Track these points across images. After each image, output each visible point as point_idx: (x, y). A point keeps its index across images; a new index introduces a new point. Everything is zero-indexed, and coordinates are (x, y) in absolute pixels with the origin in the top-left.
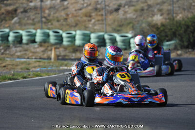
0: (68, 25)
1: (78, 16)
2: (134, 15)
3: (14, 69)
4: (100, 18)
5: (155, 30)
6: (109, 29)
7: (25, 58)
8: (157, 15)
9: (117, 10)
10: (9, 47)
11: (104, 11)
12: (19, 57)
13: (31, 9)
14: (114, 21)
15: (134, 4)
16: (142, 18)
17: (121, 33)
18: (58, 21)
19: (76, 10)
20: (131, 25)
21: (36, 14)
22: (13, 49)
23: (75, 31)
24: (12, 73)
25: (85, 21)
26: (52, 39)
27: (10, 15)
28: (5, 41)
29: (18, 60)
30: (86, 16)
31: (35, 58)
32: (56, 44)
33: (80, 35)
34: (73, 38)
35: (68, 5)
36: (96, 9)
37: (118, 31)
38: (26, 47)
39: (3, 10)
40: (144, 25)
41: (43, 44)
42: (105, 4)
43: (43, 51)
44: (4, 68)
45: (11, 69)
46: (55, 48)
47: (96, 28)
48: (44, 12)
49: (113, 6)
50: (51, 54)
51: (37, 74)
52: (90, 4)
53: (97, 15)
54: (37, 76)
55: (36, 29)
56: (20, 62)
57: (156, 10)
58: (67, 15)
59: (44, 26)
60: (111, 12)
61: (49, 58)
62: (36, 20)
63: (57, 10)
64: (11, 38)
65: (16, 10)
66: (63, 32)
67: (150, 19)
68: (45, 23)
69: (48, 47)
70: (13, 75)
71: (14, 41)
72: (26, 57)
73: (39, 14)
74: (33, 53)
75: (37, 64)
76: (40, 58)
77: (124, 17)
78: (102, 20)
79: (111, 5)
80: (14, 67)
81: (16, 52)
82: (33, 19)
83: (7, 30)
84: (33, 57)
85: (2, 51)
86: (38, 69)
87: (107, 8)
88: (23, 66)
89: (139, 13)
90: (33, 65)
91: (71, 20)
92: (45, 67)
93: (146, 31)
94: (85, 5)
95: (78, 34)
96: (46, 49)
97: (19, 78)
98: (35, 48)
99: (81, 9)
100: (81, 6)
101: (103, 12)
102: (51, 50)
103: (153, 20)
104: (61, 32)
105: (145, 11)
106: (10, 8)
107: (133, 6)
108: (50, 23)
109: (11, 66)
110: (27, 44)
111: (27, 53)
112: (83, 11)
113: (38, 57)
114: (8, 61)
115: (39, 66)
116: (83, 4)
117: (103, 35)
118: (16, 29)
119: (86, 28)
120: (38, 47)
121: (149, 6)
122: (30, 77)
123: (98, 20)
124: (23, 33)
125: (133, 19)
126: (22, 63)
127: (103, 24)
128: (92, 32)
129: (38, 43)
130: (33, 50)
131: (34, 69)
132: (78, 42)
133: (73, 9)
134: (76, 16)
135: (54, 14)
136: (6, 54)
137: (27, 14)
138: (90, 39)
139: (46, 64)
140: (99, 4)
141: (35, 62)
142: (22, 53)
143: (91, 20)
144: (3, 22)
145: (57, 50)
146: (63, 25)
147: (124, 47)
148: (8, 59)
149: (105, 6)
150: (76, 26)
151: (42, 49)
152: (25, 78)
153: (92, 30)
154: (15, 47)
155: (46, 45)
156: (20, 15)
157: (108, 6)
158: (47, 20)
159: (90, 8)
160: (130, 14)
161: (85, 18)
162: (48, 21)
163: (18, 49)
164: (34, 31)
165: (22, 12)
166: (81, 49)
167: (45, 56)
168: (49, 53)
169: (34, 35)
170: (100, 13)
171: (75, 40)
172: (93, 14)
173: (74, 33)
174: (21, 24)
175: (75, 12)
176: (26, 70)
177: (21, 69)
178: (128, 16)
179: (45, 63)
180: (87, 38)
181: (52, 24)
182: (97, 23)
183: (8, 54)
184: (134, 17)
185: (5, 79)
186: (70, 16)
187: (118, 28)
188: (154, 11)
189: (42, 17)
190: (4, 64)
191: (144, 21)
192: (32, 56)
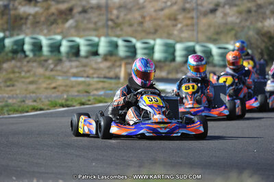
0: (144, 31)
1: (159, 19)
2: (238, 18)
3: (68, 91)
4: (189, 22)
5: (266, 40)
6: (201, 37)
7: (82, 77)
8: (270, 18)
9: (213, 11)
10: (60, 61)
11: (195, 12)
12: (75, 75)
13: (92, 8)
14: (210, 26)
15: (237, 3)
16: (248, 23)
17: (218, 43)
18: (131, 25)
19: (155, 11)
20: (233, 32)
21: (100, 15)
22: (67, 64)
23: (154, 40)
24: (65, 96)
25: (168, 26)
26: (122, 51)
27: (64, 16)
28: (56, 53)
29: (73, 79)
30: (170, 19)
31: (98, 77)
32: (127, 57)
33: (161, 45)
34: (151, 50)
35: (146, 4)
36: (184, 10)
37: (214, 41)
38: (84, 61)
39: (53, 10)
40: (251, 33)
41: (109, 57)
42: (196, 3)
43: (109, 68)
44: (54, 90)
45: (63, 92)
46: (126, 64)
47: (183, 35)
48: (111, 12)
49: (208, 5)
50: (120, 71)
51: (100, 98)
52: (176, 3)
53: (185, 18)
54: (101, 102)
55: (99, 37)
56: (76, 82)
57: (268, 12)
58: (143, 17)
59: (110, 32)
60: (205, 14)
61: (117, 77)
62: (100, 24)
63: (130, 10)
64: (63, 49)
65: (71, 10)
66: (138, 40)
67: (259, 25)
68: (112, 28)
69: (115, 61)
70: (67, 100)
71: (68, 53)
72: (85, 75)
73: (103, 15)
74: (95, 69)
75: (100, 85)
76: (105, 77)
77: (224, 21)
78: (193, 25)
79: (205, 4)
80: (68, 89)
81: (71, 67)
82: (95, 23)
83: (58, 37)
84: (95, 76)
85: (52, 66)
86: (102, 93)
87: (200, 8)
88: (81, 88)
89: (244, 16)
90: (94, 87)
91: (148, 25)
92: (111, 90)
93: (253, 41)
94: (169, 3)
95: (159, 45)
96: (113, 65)
97: (75, 104)
98: (97, 63)
99: (162, 9)
100: (163, 5)
101: (194, 14)
102: (120, 66)
103: (263, 27)
104: (134, 41)
105: (253, 13)
106: (63, 6)
107: (236, 5)
108: (119, 29)
109: (63, 88)
110: (86, 57)
111: (87, 69)
112: (167, 12)
113: (102, 76)
114: (60, 80)
115: (103, 88)
116: (166, 2)
117: (194, 47)
118: (72, 36)
119: (169, 36)
120: (101, 62)
121: (259, 6)
122: (90, 103)
123: (187, 25)
124: (81, 41)
125: (236, 23)
126: (79, 84)
127: (193, 30)
128: (177, 42)
129: (102, 56)
130: (94, 66)
131: (95, 92)
132: (158, 55)
133: (152, 10)
134: (155, 19)
135: (125, 15)
136: (57, 71)
137: (87, 16)
138: (174, 51)
139: (113, 86)
140: (188, 3)
141: (98, 82)
142: (79, 69)
143: (176, 25)
144: (54, 26)
145: (129, 66)
146: (136, 31)
147: (222, 63)
148: (60, 78)
149: (197, 5)
150: (155, 32)
151: (107, 64)
152: (83, 104)
153: (178, 39)
154: (70, 61)
155: (113, 58)
156: (78, 17)
157: (201, 5)
158: (115, 23)
159: (175, 7)
160: (231, 17)
161: (168, 22)
162: (117, 25)
163: (74, 64)
164: (96, 39)
165: (80, 13)
166: (162, 64)
167: (112, 74)
168: (117, 70)
169: (97, 45)
170: (189, 15)
171: (153, 52)
172: (180, 17)
173: (152, 42)
174: (78, 29)
175: (154, 14)
176: (85, 94)
177: (78, 91)
178: (229, 19)
179: (111, 83)
180: (171, 50)
181: (122, 30)
182: (185, 28)
183: (60, 70)
184: (238, 21)
185: (55, 106)
186: (147, 19)
187: (215, 37)
188: (265, 13)
189: (108, 20)
190: (53, 85)
191: (251, 27)
192: (93, 74)
